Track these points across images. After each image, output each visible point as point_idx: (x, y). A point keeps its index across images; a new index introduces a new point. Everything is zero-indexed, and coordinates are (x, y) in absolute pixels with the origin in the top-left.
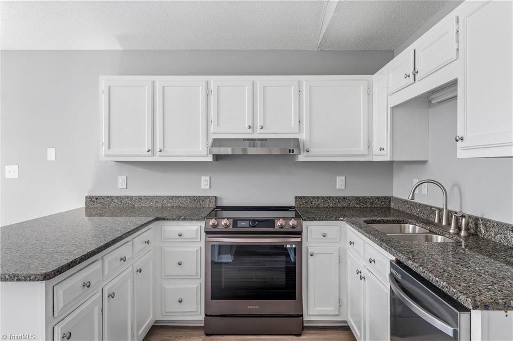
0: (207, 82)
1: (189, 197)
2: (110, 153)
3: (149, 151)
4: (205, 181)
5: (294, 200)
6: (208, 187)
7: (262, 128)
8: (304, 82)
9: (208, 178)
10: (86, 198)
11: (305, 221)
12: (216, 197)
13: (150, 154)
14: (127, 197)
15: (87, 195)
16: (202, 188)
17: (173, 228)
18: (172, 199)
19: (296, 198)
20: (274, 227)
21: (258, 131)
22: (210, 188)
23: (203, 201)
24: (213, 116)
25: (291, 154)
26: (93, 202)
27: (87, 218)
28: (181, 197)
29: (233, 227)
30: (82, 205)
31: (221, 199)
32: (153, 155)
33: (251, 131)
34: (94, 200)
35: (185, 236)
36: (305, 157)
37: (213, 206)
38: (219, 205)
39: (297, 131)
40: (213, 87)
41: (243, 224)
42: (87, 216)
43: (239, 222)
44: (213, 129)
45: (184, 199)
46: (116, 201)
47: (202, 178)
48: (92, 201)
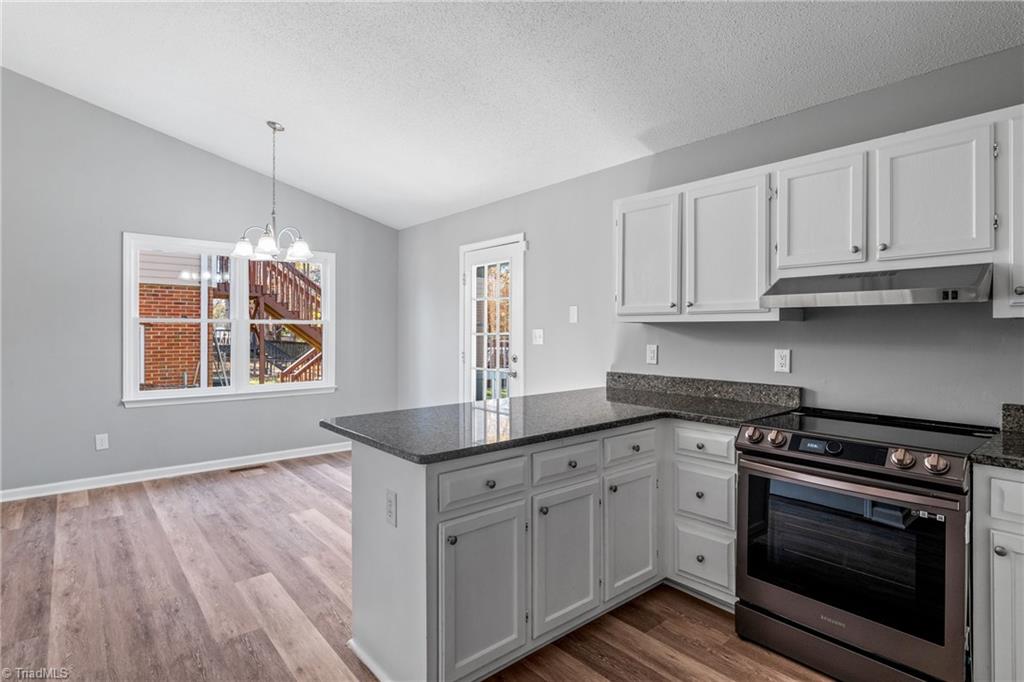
0: (770, 177)
1: (750, 384)
2: (626, 309)
3: (674, 305)
4: (780, 358)
5: (1001, 413)
6: (787, 369)
7: (885, 248)
8: (1011, 122)
9: (787, 352)
10: (608, 374)
11: (980, 463)
12: (801, 389)
13: (675, 309)
14: (657, 378)
15: (609, 371)
16: (776, 369)
17: (692, 433)
18: (722, 386)
19: (1007, 408)
20: (883, 465)
21: (878, 255)
22: (791, 372)
23: (776, 394)
24: (780, 237)
25: (950, 301)
26: (615, 381)
27: (609, 403)
28: (736, 383)
29: (790, 449)
30: (602, 383)
31: (813, 393)
32: (681, 312)
33: (859, 256)
34: (616, 378)
35: (709, 449)
36: (1012, 306)
37: (794, 403)
38: (809, 403)
39: (987, 243)
40: (780, 184)
41: (813, 446)
42: (608, 398)
43: (803, 440)
44: (779, 259)
45: (742, 388)
46: (642, 382)
47: (776, 351)
48: (613, 380)
